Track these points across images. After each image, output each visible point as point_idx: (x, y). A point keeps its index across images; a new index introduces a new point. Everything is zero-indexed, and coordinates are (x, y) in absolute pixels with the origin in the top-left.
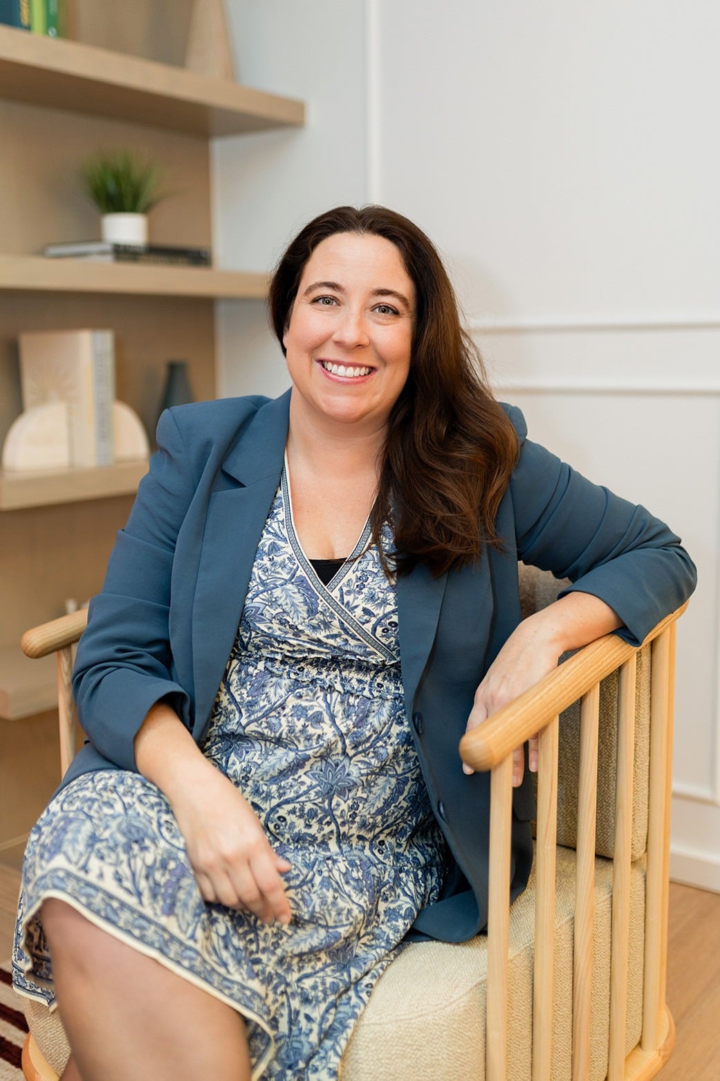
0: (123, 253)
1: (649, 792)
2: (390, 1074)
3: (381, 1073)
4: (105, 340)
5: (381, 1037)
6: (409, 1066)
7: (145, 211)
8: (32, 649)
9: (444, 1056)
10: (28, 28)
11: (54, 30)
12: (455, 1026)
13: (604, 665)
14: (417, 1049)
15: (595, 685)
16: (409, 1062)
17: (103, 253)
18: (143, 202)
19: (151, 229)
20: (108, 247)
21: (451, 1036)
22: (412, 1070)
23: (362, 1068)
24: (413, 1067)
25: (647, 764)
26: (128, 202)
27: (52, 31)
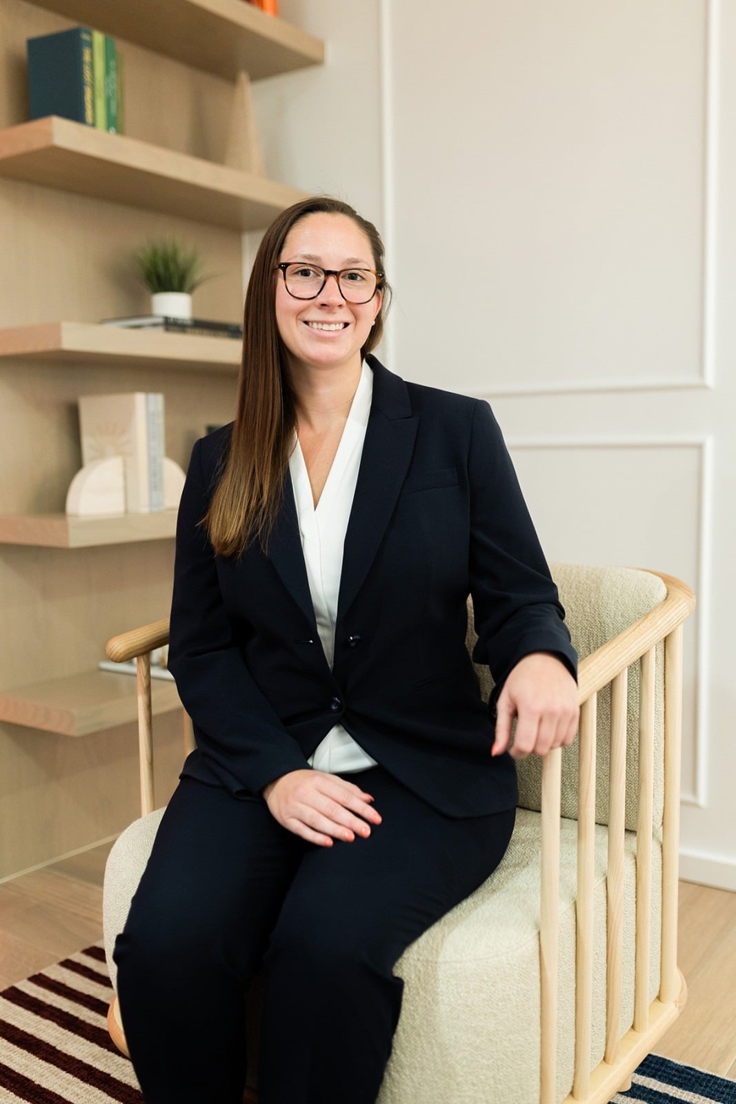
0: (171, 325)
1: (665, 770)
2: (468, 1006)
3: (460, 1005)
4: (157, 401)
5: (461, 973)
6: (484, 999)
7: (190, 291)
8: (116, 653)
9: (515, 992)
10: (93, 125)
11: (113, 129)
12: (524, 966)
13: (632, 651)
14: (492, 985)
15: (624, 669)
16: (484, 996)
17: (155, 325)
18: (188, 285)
19: (194, 307)
20: (160, 320)
21: (521, 975)
22: (486, 1003)
23: (442, 1000)
24: (488, 1001)
25: (663, 746)
26: (175, 282)
27: (112, 130)
